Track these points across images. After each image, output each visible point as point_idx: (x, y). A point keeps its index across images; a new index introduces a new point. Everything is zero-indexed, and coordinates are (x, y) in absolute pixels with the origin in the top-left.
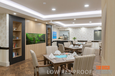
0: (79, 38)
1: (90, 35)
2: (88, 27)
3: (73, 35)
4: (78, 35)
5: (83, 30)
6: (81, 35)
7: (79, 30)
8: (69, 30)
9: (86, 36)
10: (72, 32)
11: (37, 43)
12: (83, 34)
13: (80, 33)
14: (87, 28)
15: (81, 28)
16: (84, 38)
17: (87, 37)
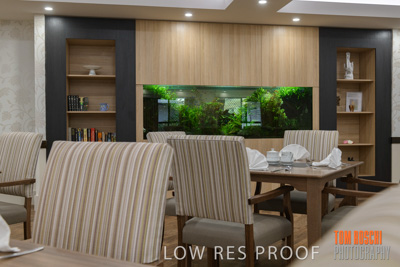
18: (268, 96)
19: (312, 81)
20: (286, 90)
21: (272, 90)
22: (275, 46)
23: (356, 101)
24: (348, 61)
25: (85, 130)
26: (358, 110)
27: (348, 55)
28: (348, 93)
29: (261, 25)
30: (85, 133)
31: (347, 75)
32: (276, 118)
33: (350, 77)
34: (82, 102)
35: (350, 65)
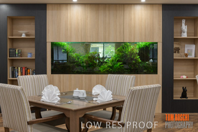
19: (158, 38)
20: (142, 44)
21: (135, 43)
22: (133, 17)
23: (191, 50)
24: (183, 25)
25: (19, 68)
26: (192, 56)
27: (184, 21)
28: (186, 45)
29: (124, 4)
30: (19, 70)
31: (183, 34)
32: (134, 62)
33: (185, 35)
34: (17, 52)
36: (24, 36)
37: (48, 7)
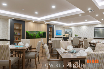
0: (80, 35)
1: (91, 32)
2: (89, 25)
3: (75, 33)
4: (79, 32)
5: (84, 28)
6: (82, 32)
7: (80, 28)
8: (72, 29)
9: (87, 33)
10: (75, 30)
11: (37, 38)
12: (84, 32)
13: (81, 31)
14: (87, 26)
15: (82, 26)
16: (85, 35)
17: (88, 35)
18: (41, 33)
20: (43, 32)
21: (41, 32)
26: (50, 35)
32: (42, 36)
33: (50, 31)
35: (50, 29)
36: (17, 29)
37: (25, 22)
